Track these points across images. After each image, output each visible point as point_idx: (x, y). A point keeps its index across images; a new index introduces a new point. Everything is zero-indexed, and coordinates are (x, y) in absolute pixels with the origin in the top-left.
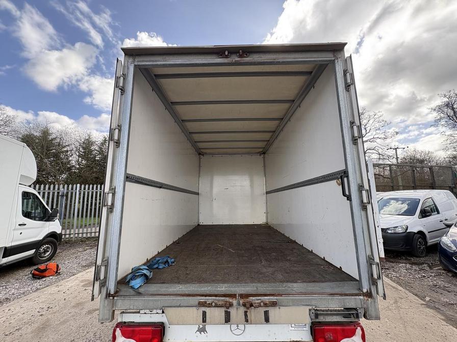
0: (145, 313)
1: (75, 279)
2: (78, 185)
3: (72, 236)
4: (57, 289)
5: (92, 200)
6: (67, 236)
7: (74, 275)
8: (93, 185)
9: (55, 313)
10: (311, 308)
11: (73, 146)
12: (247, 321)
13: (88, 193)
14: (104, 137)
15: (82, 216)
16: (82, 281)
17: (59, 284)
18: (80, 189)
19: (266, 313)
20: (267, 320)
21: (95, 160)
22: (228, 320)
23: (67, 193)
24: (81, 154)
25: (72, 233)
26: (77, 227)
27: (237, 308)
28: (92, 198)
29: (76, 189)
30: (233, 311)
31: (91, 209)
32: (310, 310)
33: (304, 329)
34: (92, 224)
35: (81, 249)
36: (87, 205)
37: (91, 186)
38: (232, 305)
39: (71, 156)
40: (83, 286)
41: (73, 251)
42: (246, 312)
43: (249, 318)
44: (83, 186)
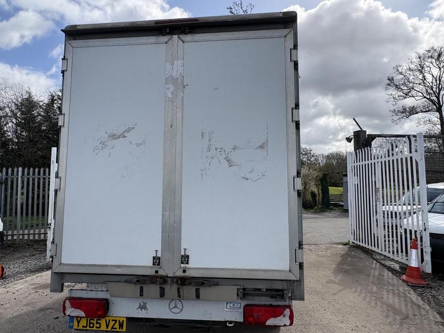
0: (92, 290)
1: (24, 283)
2: (20, 169)
3: (15, 237)
4: (5, 289)
5: (39, 191)
6: (10, 238)
7: (22, 279)
8: (39, 168)
9: (6, 309)
10: (239, 287)
11: (7, 110)
12: (179, 296)
13: (34, 180)
14: (51, 95)
15: (27, 214)
16: (32, 285)
17: (7, 286)
18: (23, 174)
19: (197, 291)
20: (198, 296)
21: (40, 131)
22: (162, 295)
23: (7, 179)
24: (20, 122)
25: (14, 234)
26: (21, 229)
27: (171, 285)
28: (39, 187)
29: (18, 175)
30: (167, 288)
31: (38, 204)
32: (238, 290)
33: (239, 310)
34: (40, 225)
35: (28, 254)
36: (33, 198)
37: (37, 170)
38: (167, 281)
39: (6, 125)
40: (33, 289)
41: (19, 255)
42: (178, 289)
43: (181, 294)
44: (26, 170)
